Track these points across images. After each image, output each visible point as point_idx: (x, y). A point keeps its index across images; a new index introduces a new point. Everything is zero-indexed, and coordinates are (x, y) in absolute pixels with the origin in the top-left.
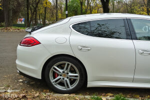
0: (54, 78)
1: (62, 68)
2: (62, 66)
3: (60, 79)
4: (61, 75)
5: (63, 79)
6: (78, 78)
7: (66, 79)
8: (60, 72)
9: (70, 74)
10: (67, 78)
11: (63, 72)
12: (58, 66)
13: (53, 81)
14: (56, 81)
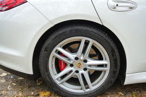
0: (59, 71)
1: (73, 51)
2: (72, 46)
3: (71, 71)
4: (72, 65)
5: (77, 72)
6: (108, 69)
7: (81, 71)
8: (69, 59)
9: (91, 62)
10: (85, 69)
11: (77, 59)
12: (64, 48)
13: (56, 76)
14: (63, 77)
